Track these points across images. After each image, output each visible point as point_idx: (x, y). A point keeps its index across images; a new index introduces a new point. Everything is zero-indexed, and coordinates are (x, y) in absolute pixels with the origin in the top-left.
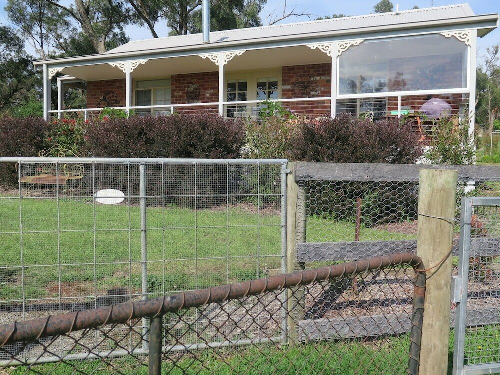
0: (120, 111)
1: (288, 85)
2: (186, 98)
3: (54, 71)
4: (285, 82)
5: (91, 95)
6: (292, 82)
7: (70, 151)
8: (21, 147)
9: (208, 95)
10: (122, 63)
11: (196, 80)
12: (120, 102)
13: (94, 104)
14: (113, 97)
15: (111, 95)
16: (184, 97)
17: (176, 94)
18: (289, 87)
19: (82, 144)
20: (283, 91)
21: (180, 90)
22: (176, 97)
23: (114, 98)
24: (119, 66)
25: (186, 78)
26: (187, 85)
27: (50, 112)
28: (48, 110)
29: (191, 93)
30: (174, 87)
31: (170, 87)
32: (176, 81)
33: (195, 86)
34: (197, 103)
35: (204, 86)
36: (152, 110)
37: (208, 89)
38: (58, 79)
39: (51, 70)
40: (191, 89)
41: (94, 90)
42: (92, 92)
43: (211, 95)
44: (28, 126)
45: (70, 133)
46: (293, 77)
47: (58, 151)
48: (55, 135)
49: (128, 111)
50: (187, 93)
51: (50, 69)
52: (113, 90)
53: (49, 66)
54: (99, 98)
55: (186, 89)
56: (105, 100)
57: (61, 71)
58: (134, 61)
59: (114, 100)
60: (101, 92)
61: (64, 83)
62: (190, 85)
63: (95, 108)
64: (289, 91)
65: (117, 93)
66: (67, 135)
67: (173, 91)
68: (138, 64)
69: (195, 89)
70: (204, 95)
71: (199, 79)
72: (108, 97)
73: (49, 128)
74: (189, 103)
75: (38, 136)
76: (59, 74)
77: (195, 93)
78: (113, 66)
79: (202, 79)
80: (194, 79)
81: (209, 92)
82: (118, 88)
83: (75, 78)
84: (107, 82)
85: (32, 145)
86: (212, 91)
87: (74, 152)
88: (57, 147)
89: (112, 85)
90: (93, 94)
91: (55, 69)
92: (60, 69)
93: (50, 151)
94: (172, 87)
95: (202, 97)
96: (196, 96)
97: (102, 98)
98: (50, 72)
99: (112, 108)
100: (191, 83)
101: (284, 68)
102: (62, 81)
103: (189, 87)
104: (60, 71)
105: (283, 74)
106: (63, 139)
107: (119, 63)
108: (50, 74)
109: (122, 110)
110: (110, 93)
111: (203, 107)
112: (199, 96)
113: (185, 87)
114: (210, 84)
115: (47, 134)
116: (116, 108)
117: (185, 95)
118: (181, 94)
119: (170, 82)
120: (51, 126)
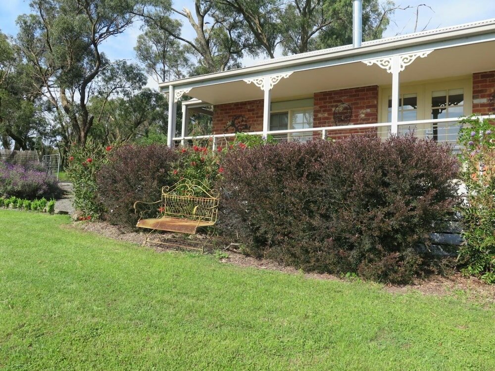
0: (256, 136)
1: (483, 97)
2: (332, 120)
3: (180, 93)
4: (476, 94)
5: (218, 120)
6: (488, 93)
7: (199, 187)
8: (141, 180)
9: (363, 116)
10: (260, 78)
11: (346, 97)
12: (250, 127)
13: (221, 130)
14: (242, 121)
15: (241, 119)
16: (330, 119)
17: (320, 115)
18: (484, 101)
19: (214, 178)
20: (475, 106)
21: (324, 111)
22: (320, 119)
23: (243, 123)
24: (255, 82)
25: (333, 95)
26: (335, 104)
27: (174, 139)
28: (172, 137)
29: (339, 113)
30: (317, 107)
31: (313, 108)
32: (320, 99)
33: (345, 105)
34: (347, 125)
35: (357, 104)
36: (288, 135)
37: (362, 108)
38: (183, 103)
39: (177, 91)
40: (340, 109)
41: (221, 114)
42: (219, 117)
43: (367, 115)
44: (151, 155)
45: (200, 164)
46: (490, 86)
47: (185, 187)
48: (181, 166)
49: (266, 136)
50: (335, 113)
51: (175, 91)
52: (243, 113)
53: (175, 88)
54: (225, 123)
55: (334, 109)
56: (233, 125)
57: (188, 92)
58: (274, 75)
59: (243, 125)
60: (229, 116)
61: (189, 107)
62: (339, 104)
63: (222, 134)
64: (483, 105)
65: (247, 117)
66: (197, 166)
67: (316, 112)
68: (279, 78)
69: (346, 108)
70: (357, 116)
71: (351, 96)
72: (236, 121)
73: (174, 158)
74: (337, 126)
75: (161, 167)
76: (186, 97)
77: (346, 113)
78: (248, 83)
79: (355, 96)
80: (342, 96)
81: (365, 111)
82: (249, 111)
83: (200, 101)
84: (236, 104)
85: (154, 179)
86: (368, 110)
87: (204, 187)
88: (184, 181)
89: (241, 108)
90: (220, 119)
91: (181, 90)
92: (187, 90)
93: (175, 187)
94: (315, 107)
95: (354, 118)
96: (346, 117)
97: (229, 123)
98: (175, 94)
99: (245, 134)
100: (340, 101)
101: (475, 75)
102: (187, 106)
103: (337, 106)
104: (186, 92)
105: (474, 83)
106: (191, 171)
107: (256, 78)
108: (176, 96)
109: (257, 135)
110: (239, 116)
111: (355, 130)
112: (351, 116)
113: (332, 106)
114: (365, 101)
115: (173, 164)
116: (250, 134)
117: (332, 116)
118: (326, 115)
119: (312, 101)
120: (176, 155)
